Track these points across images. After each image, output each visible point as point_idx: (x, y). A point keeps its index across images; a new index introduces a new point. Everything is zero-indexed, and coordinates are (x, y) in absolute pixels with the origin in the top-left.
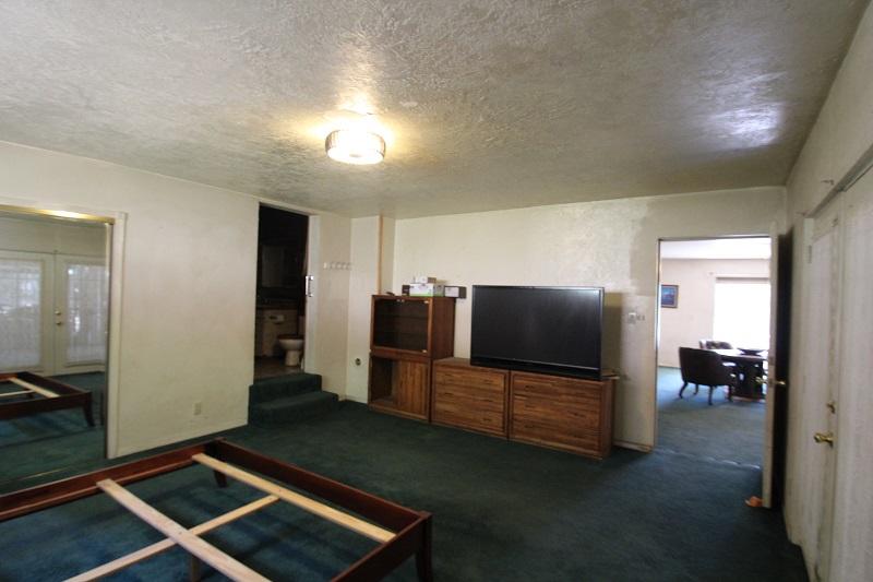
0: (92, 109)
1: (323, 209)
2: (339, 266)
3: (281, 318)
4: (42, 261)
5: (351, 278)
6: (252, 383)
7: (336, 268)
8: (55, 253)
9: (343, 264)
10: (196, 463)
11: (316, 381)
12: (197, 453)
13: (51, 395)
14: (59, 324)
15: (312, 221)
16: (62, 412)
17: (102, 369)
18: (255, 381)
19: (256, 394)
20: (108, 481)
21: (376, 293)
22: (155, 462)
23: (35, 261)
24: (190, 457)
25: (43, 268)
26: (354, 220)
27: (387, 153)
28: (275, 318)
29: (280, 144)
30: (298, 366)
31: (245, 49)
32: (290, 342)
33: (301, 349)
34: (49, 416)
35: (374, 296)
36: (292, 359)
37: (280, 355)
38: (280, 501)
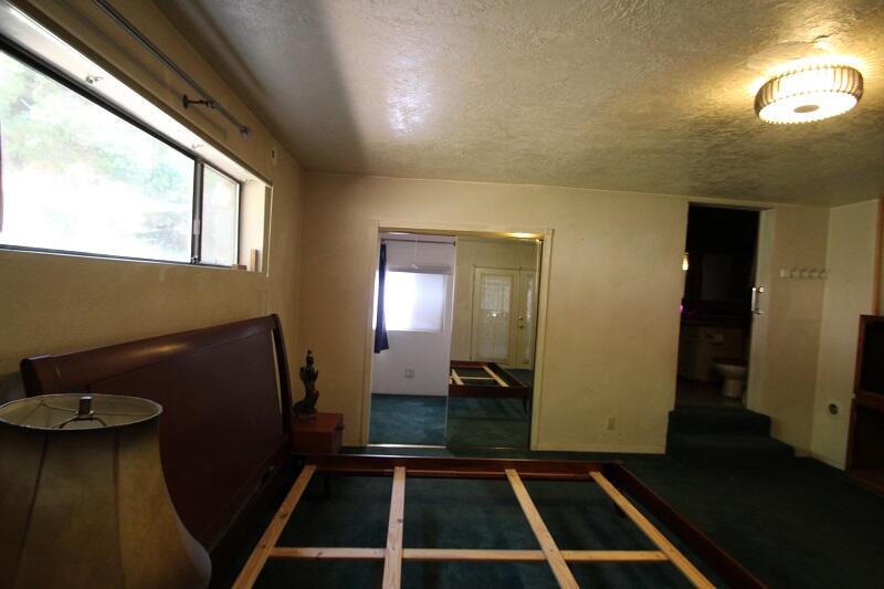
0: (512, 137)
1: (781, 200)
2: (806, 274)
3: (719, 338)
4: (512, 276)
5: (827, 290)
6: (672, 408)
7: (801, 277)
8: (520, 269)
9: (814, 270)
10: (592, 480)
11: (762, 423)
12: (596, 470)
13: (504, 384)
14: (521, 327)
15: (764, 217)
16: (512, 400)
17: (529, 367)
18: (677, 406)
19: (678, 422)
20: (514, 472)
21: (869, 312)
22: (554, 467)
23: (507, 276)
24: (587, 472)
25: (513, 280)
26: (834, 211)
27: (866, 87)
28: (711, 337)
29: (696, 123)
30: (739, 399)
31: (620, 14)
32: (730, 368)
33: (744, 379)
34: (503, 401)
35: (864, 318)
36: (731, 389)
37: (718, 382)
38: (669, 563)
